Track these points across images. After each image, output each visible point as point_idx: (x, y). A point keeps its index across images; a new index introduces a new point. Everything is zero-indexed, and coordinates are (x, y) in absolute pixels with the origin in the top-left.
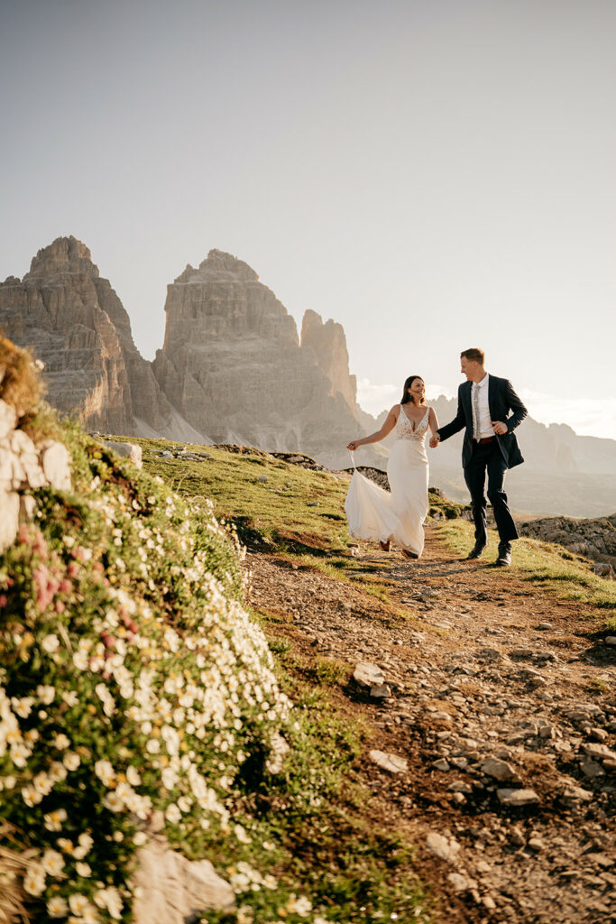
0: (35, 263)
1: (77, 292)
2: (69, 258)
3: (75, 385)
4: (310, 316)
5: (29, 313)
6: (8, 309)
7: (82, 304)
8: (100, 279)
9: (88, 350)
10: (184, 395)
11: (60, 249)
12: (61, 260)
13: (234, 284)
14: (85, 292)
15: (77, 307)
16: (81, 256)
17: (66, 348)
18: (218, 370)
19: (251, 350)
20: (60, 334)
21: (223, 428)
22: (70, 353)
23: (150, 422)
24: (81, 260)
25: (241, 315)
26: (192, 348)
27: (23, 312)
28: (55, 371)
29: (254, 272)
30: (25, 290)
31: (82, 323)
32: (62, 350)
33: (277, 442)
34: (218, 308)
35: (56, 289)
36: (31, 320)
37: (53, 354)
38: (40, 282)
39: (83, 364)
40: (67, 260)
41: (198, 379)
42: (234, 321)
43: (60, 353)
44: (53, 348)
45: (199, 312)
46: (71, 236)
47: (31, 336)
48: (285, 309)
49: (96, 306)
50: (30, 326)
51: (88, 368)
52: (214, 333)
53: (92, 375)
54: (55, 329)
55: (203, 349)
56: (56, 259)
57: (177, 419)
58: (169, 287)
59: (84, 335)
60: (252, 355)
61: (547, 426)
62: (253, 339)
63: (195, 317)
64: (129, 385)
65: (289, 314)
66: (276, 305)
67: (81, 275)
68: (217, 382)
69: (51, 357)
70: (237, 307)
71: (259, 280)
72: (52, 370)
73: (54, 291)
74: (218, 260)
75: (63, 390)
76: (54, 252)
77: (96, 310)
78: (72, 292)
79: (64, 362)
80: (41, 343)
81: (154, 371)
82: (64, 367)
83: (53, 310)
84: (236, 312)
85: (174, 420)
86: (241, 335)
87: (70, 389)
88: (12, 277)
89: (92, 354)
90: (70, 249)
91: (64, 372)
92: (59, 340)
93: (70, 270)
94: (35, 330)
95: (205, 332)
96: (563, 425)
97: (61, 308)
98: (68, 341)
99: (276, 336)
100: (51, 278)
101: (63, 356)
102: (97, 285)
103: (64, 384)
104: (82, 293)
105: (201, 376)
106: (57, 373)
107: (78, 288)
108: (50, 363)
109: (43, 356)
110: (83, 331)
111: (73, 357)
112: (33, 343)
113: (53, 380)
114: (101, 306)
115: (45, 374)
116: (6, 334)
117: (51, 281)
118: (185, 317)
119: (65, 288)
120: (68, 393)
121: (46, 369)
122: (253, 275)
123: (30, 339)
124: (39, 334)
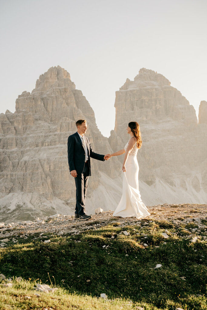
0: (38, 83)
1: (64, 99)
2: (58, 79)
4: (204, 104)
5: (36, 112)
6: (24, 110)
7: (66, 106)
8: (76, 90)
11: (52, 74)
12: (53, 80)
13: (156, 89)
14: (68, 98)
15: (64, 108)
16: (64, 77)
17: (58, 132)
18: (148, 141)
19: (168, 128)
20: (54, 124)
21: (153, 176)
22: (61, 135)
23: (109, 174)
24: (65, 79)
25: (161, 107)
27: (33, 111)
28: (52, 145)
29: (167, 80)
30: (33, 99)
31: (67, 117)
32: (56, 133)
33: (187, 183)
34: (146, 104)
36: (37, 116)
37: (51, 135)
38: (42, 94)
40: (57, 80)
42: (157, 111)
43: (55, 135)
44: (50, 132)
45: (135, 107)
46: (58, 66)
47: (37, 125)
48: (188, 102)
49: (75, 106)
50: (36, 120)
52: (145, 119)
54: (51, 121)
56: (50, 80)
58: (117, 92)
59: (69, 123)
60: (168, 131)
62: (169, 121)
63: (133, 109)
65: (190, 104)
66: (183, 100)
67: (65, 89)
69: (50, 137)
70: (158, 102)
71: (171, 85)
72: (51, 145)
73: (50, 98)
74: (145, 74)
76: (49, 76)
77: (75, 108)
78: (60, 99)
79: (57, 140)
80: (44, 130)
81: (110, 144)
82: (57, 143)
83: (50, 110)
84: (158, 105)
86: (161, 119)
87: (61, 155)
88: (26, 91)
90: (58, 74)
91: (57, 146)
92: (54, 127)
93: (59, 86)
94: (40, 122)
98: (59, 128)
99: (183, 119)
100: (47, 91)
101: (56, 137)
102: (74, 94)
104: (66, 99)
106: (53, 147)
107: (64, 96)
108: (49, 141)
109: (45, 137)
110: (68, 121)
111: (62, 136)
112: (39, 129)
113: (52, 151)
114: (77, 106)
115: (46, 147)
116: (23, 125)
117: (48, 93)
118: (127, 110)
119: (56, 97)
120: (60, 158)
121: (47, 145)
122: (168, 82)
123: (37, 127)
124: (42, 124)
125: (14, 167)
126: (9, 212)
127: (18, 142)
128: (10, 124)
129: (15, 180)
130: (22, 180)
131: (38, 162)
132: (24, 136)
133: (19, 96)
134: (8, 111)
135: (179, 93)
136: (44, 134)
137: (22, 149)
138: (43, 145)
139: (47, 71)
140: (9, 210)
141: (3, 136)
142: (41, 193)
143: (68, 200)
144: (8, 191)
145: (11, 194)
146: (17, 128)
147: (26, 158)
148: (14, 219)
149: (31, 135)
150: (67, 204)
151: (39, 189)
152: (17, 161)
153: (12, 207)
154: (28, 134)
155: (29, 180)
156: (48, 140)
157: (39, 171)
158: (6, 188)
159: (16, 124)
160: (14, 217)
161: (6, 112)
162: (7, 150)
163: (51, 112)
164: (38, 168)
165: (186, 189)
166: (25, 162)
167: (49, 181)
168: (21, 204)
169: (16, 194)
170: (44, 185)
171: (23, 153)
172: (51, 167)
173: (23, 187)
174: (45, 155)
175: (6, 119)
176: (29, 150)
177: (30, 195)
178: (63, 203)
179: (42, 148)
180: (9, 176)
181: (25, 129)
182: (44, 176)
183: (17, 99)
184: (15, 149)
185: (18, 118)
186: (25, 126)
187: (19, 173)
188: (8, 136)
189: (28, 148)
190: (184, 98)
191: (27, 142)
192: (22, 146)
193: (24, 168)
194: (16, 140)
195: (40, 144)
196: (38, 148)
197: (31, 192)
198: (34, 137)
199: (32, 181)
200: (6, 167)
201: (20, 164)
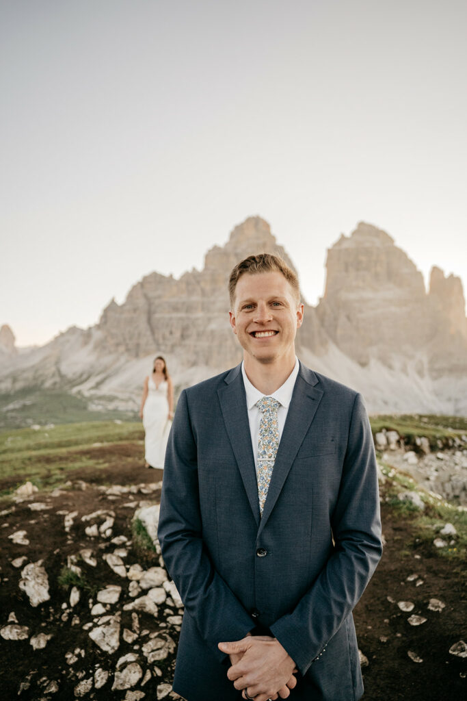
0: (232, 235)
2: (256, 230)
4: (436, 271)
6: (213, 267)
8: (277, 246)
10: (339, 331)
11: (250, 225)
12: (251, 232)
13: (376, 247)
16: (264, 229)
18: (364, 312)
19: (390, 297)
21: (367, 356)
23: (313, 350)
24: (264, 232)
25: (381, 270)
26: (345, 295)
27: (224, 270)
30: (225, 254)
33: (408, 367)
34: (364, 265)
38: (235, 248)
40: (254, 232)
41: (348, 319)
42: (377, 275)
45: (350, 268)
46: (257, 216)
48: (415, 266)
52: (361, 284)
55: (353, 296)
56: (246, 233)
57: (333, 349)
58: (329, 250)
60: (390, 301)
62: (391, 289)
63: (347, 272)
65: (418, 269)
66: (410, 264)
67: (264, 243)
68: (363, 321)
70: (378, 264)
71: (396, 244)
74: (364, 229)
76: (246, 227)
81: (317, 314)
84: (378, 268)
85: (330, 349)
86: (381, 285)
90: (257, 225)
93: (257, 239)
95: (354, 283)
99: (409, 286)
102: (275, 250)
105: (351, 317)
116: (211, 285)
117: (243, 247)
118: (339, 272)
122: (391, 240)
125: (198, 336)
127: (204, 306)
128: (196, 284)
129: (199, 352)
130: (208, 353)
131: (226, 332)
132: (212, 299)
133: (209, 251)
134: (194, 269)
135: (405, 255)
137: (209, 315)
139: (243, 221)
141: (187, 298)
144: (190, 365)
145: (193, 369)
146: (204, 289)
147: (213, 326)
151: (226, 364)
152: (202, 328)
155: (215, 353)
158: (187, 360)
159: (202, 284)
161: (192, 270)
162: (192, 316)
165: (408, 375)
166: (212, 331)
167: (239, 356)
170: (233, 360)
171: (209, 320)
175: (192, 279)
176: (218, 317)
180: (192, 347)
181: (214, 291)
183: (207, 254)
184: (200, 314)
185: (205, 277)
186: (213, 287)
187: (204, 344)
188: (193, 299)
189: (216, 314)
190: (411, 260)
191: (214, 307)
192: (209, 311)
193: (211, 338)
194: (203, 303)
197: (217, 367)
198: (223, 301)
199: (219, 355)
200: (189, 335)
201: (205, 333)
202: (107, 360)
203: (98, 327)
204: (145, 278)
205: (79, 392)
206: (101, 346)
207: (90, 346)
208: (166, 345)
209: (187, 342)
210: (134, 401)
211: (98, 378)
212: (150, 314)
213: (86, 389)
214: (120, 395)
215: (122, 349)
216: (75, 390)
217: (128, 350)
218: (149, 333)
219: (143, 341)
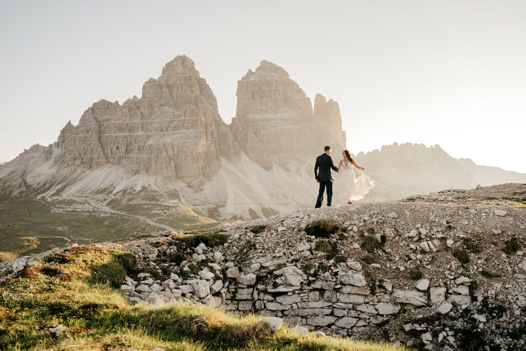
0: (164, 71)
1: (188, 86)
2: (183, 67)
3: (187, 138)
4: (319, 97)
5: (161, 98)
6: (150, 96)
7: (190, 93)
8: (200, 79)
9: (194, 118)
10: (248, 144)
11: (178, 62)
12: (179, 68)
13: (276, 80)
15: (188, 95)
16: (190, 66)
18: (267, 129)
19: (286, 118)
20: (179, 110)
21: (271, 162)
22: (185, 120)
23: (228, 158)
24: (190, 68)
25: (280, 97)
26: (252, 117)
27: (158, 98)
28: (176, 130)
29: (287, 73)
30: (159, 85)
31: (190, 103)
32: (180, 118)
33: (301, 170)
34: (266, 94)
35: (177, 84)
36: (162, 102)
37: (174, 121)
38: (167, 81)
39: (192, 126)
40: (182, 68)
41: (256, 134)
42: (276, 101)
43: (179, 120)
44: (175, 117)
45: (256, 96)
46: (184, 55)
48: (305, 94)
49: (199, 93)
50: (162, 105)
51: (194, 129)
52: (264, 108)
53: (197, 132)
54: (175, 107)
55: (258, 117)
56: (176, 68)
57: (244, 156)
58: (239, 82)
59: (192, 110)
60: (286, 120)
61: (458, 160)
62: (287, 111)
63: (253, 99)
64: (217, 138)
65: (307, 96)
66: (300, 92)
67: (190, 77)
68: (267, 136)
69: (174, 123)
70: (277, 94)
71: (290, 77)
72: (174, 130)
73: (175, 85)
74: (266, 66)
75: (181, 141)
76: (175, 64)
77: (198, 96)
78: (185, 86)
79: (181, 125)
80: (168, 115)
81: (231, 130)
82: (181, 128)
83: (175, 96)
84: (277, 96)
85: (242, 157)
86: (280, 109)
87: (185, 140)
89: (196, 121)
90: (183, 62)
91: (181, 131)
92: (178, 113)
93: (184, 74)
94: (165, 107)
95: (259, 107)
96: (468, 159)
97: (179, 96)
98: (183, 114)
99: (300, 109)
100: (173, 78)
101: (180, 122)
102: (198, 82)
103: (181, 138)
104: (191, 86)
105: (258, 133)
106: (177, 132)
107: (188, 84)
108: (174, 126)
109: (170, 122)
110: (192, 108)
111: (186, 122)
112: (164, 115)
113: (175, 136)
114: (201, 94)
115: (170, 132)
116: (149, 110)
117: (173, 80)
118: (248, 99)
119: (181, 84)
120: (184, 143)
121: (171, 129)
122: (286, 74)
123: (162, 113)
124: (167, 110)
125: (139, 150)
126: (135, 193)
127: (144, 126)
128: (137, 109)
129: (140, 162)
130: (147, 163)
131: (162, 146)
132: (150, 121)
133: (146, 83)
134: (135, 97)
135: (297, 85)
136: (168, 120)
137: (147, 134)
138: (167, 130)
139: (173, 59)
140: (135, 190)
141: (129, 120)
142: (165, 175)
143: (190, 183)
144: (134, 173)
145: (136, 176)
146: (143, 113)
147: (151, 142)
148: (140, 199)
149: (156, 120)
150: (190, 186)
151: (162, 172)
152: (142, 144)
153: (138, 188)
154: (154, 119)
155: (153, 163)
156: (172, 125)
157: (164, 154)
158: (132, 170)
159: (142, 109)
160: (140, 197)
161: (133, 98)
162: (134, 134)
163: (175, 98)
164: (162, 152)
165: (301, 176)
166: (150, 146)
167: (173, 164)
168: (147, 186)
169: (141, 176)
170: (168, 168)
171: (148, 137)
172: (175, 151)
173: (148, 170)
174: (169, 139)
175: (133, 104)
176: (154, 135)
177: (155, 177)
178: (186, 186)
179: (167, 132)
180: (135, 159)
181: (151, 114)
182: (167, 160)
183: (144, 86)
184: (140, 133)
185: (144, 104)
186: (150, 111)
187: (145, 156)
188: (134, 121)
189: (153, 133)
190: (302, 90)
191: (152, 127)
192: (147, 130)
193: (149, 152)
194: (142, 124)
195: (164, 129)
196: (162, 133)
197: (155, 174)
198: (159, 122)
199: (156, 164)
200: (132, 150)
201: (145, 147)
202: (66, 171)
203: (58, 145)
204: (95, 105)
205: (43, 198)
206: (60, 161)
207: (51, 161)
208: (114, 158)
209: (131, 155)
210: (89, 204)
211: (59, 187)
212: (100, 134)
213: (48, 195)
214: (78, 200)
215: (78, 162)
216: (39, 197)
217: (82, 163)
218: (99, 149)
219: (95, 156)
